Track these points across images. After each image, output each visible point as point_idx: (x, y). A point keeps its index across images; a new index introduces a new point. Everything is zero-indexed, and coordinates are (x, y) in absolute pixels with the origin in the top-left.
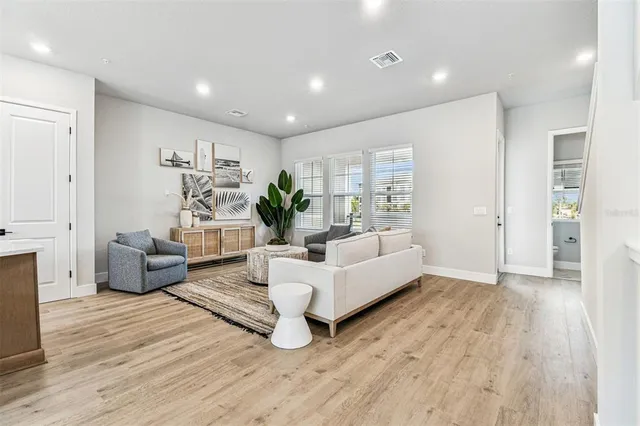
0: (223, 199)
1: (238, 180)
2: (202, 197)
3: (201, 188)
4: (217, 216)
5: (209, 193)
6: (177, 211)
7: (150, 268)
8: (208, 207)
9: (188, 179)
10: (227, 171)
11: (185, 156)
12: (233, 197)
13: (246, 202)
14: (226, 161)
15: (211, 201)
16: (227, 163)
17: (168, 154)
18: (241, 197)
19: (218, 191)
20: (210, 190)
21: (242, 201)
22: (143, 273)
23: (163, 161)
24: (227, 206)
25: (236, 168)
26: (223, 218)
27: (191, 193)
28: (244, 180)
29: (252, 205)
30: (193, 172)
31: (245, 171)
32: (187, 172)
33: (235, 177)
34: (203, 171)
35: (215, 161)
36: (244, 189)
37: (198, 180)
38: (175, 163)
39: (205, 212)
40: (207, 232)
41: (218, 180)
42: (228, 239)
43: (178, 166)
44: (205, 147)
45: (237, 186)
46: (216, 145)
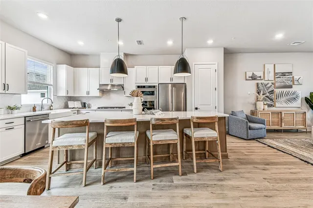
0: (281, 95)
1: (291, 83)
2: (268, 94)
3: (267, 90)
4: (277, 105)
5: (272, 92)
6: (254, 102)
7: (250, 128)
8: (271, 100)
9: (260, 85)
10: (283, 79)
11: (259, 74)
12: (288, 94)
13: (297, 97)
14: (283, 73)
15: (273, 97)
16: (284, 74)
17: (250, 74)
18: (294, 93)
19: (277, 91)
20: (273, 90)
21: (294, 96)
22: (247, 130)
23: (248, 78)
24: (284, 99)
25: (290, 76)
26: (281, 105)
27: (262, 93)
28: (296, 83)
29: (302, 99)
30: (263, 81)
31: (296, 77)
32: (260, 82)
33: (289, 82)
34: (268, 80)
35: (275, 74)
36: (295, 88)
37: (266, 86)
38: (253, 78)
39: (270, 102)
40: (273, 113)
41: (277, 85)
42: (286, 118)
43: (254, 79)
44: (269, 67)
45: (291, 87)
46: (276, 65)
